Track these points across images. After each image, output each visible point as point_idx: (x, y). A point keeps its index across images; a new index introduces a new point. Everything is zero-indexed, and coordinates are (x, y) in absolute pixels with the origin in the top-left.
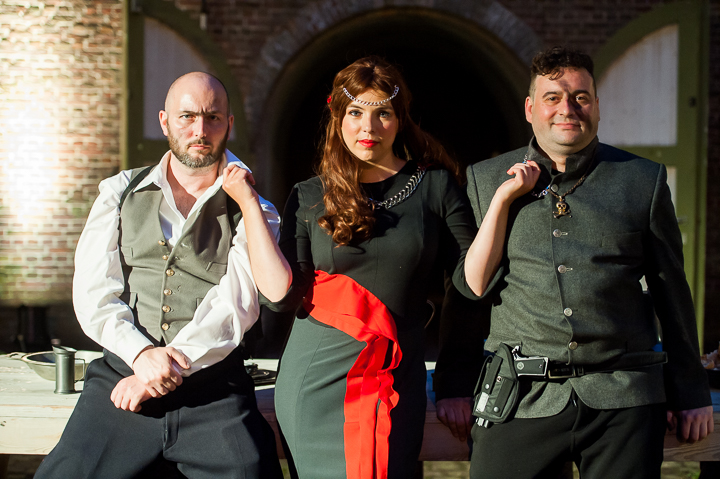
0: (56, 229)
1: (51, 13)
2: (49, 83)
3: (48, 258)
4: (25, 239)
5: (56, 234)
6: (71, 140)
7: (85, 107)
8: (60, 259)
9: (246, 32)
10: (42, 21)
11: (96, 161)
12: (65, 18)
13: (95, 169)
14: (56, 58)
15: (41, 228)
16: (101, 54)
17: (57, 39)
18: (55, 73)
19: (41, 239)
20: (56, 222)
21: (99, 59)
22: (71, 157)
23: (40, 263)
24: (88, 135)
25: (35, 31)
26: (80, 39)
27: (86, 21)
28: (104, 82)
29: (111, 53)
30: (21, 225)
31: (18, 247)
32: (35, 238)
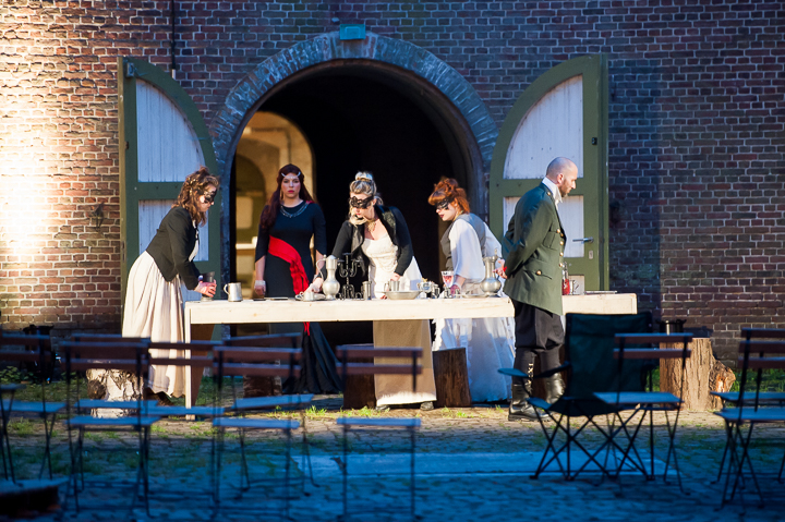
0: (46, 261)
1: (39, 69)
2: (38, 133)
3: (41, 287)
4: (20, 271)
5: (46, 266)
6: (59, 183)
7: (71, 153)
8: (50, 288)
9: (211, 84)
10: (31, 76)
11: (82, 200)
12: (51, 74)
13: (80, 207)
14: (44, 110)
15: (33, 262)
16: (84, 105)
17: (43, 92)
18: (43, 124)
19: (33, 270)
20: (46, 256)
21: (83, 110)
22: (59, 197)
23: (32, 292)
24: (74, 177)
25: (25, 85)
26: (65, 92)
27: (69, 77)
28: (88, 130)
29: (91, 105)
30: (16, 258)
31: (13, 278)
32: (29, 270)
